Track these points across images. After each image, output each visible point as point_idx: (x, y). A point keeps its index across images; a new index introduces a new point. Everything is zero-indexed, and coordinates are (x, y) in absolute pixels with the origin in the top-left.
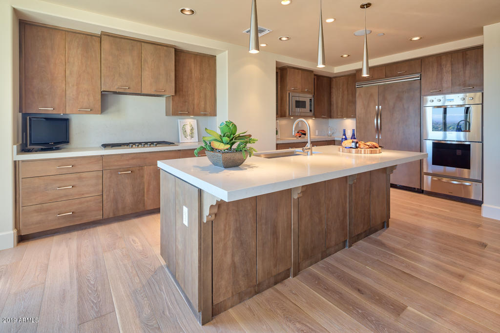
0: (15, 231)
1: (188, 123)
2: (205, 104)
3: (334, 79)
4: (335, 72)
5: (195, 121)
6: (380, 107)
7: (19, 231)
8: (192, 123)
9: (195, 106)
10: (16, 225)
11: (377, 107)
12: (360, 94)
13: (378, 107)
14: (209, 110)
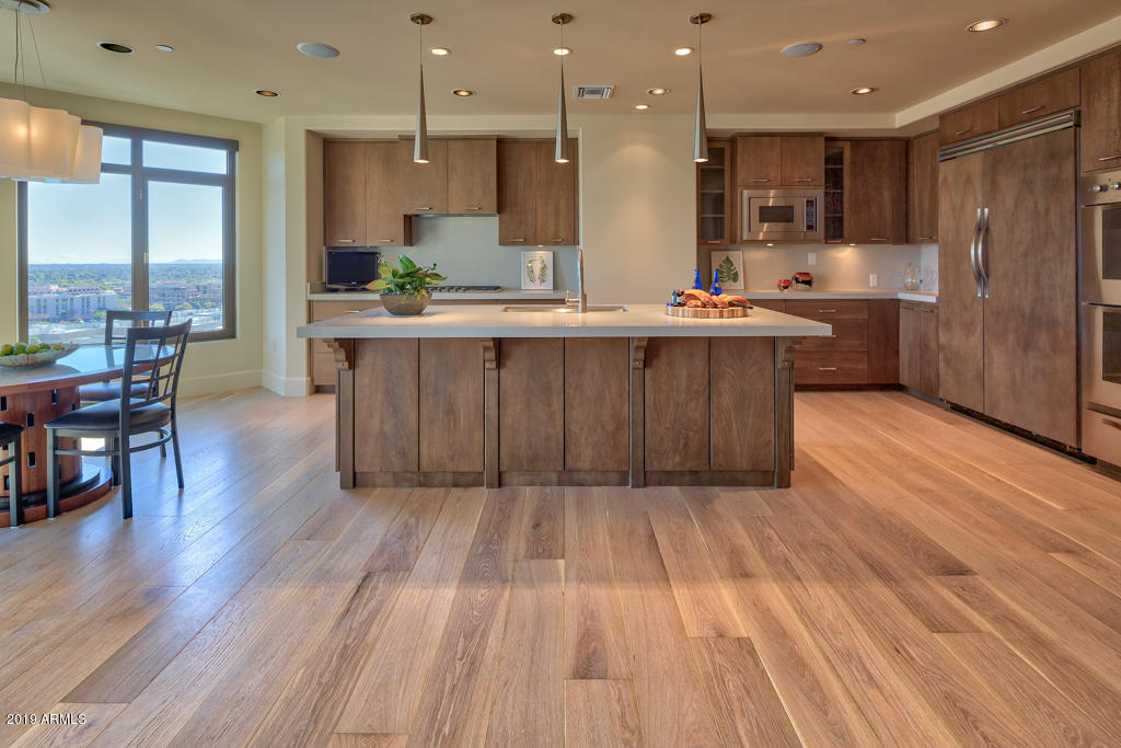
0: (309, 379)
1: (538, 258)
2: (557, 225)
3: (915, 141)
4: (897, 125)
5: (551, 254)
6: (986, 210)
7: (312, 380)
8: (544, 258)
9: (539, 229)
10: (310, 373)
11: (979, 210)
12: (945, 179)
13: (983, 212)
14: (563, 234)
